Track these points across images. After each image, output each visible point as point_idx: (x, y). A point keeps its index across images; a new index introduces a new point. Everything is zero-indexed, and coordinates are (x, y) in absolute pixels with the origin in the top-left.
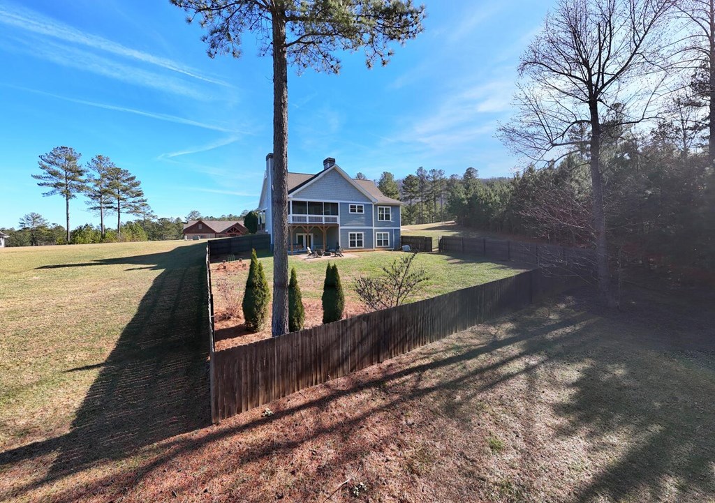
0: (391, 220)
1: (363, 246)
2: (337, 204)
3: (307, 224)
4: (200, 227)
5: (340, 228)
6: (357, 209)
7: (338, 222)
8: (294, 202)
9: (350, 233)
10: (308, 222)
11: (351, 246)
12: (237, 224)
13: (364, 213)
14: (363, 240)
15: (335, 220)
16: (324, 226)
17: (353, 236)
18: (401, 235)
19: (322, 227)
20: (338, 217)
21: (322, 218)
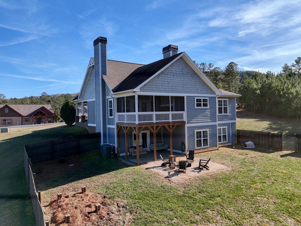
0: (228, 114)
1: (208, 146)
2: (183, 97)
3: (153, 123)
4: (7, 111)
5: (187, 125)
6: (202, 103)
7: (185, 119)
8: (139, 96)
9: (196, 131)
10: (155, 121)
11: (197, 146)
12: (43, 108)
13: (208, 107)
14: (208, 138)
15: (181, 116)
16: (171, 124)
17: (199, 133)
18: (237, 129)
19: (169, 126)
20: (185, 113)
21: (168, 115)
